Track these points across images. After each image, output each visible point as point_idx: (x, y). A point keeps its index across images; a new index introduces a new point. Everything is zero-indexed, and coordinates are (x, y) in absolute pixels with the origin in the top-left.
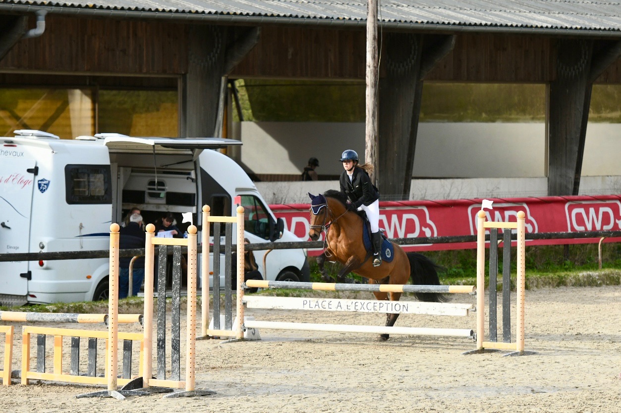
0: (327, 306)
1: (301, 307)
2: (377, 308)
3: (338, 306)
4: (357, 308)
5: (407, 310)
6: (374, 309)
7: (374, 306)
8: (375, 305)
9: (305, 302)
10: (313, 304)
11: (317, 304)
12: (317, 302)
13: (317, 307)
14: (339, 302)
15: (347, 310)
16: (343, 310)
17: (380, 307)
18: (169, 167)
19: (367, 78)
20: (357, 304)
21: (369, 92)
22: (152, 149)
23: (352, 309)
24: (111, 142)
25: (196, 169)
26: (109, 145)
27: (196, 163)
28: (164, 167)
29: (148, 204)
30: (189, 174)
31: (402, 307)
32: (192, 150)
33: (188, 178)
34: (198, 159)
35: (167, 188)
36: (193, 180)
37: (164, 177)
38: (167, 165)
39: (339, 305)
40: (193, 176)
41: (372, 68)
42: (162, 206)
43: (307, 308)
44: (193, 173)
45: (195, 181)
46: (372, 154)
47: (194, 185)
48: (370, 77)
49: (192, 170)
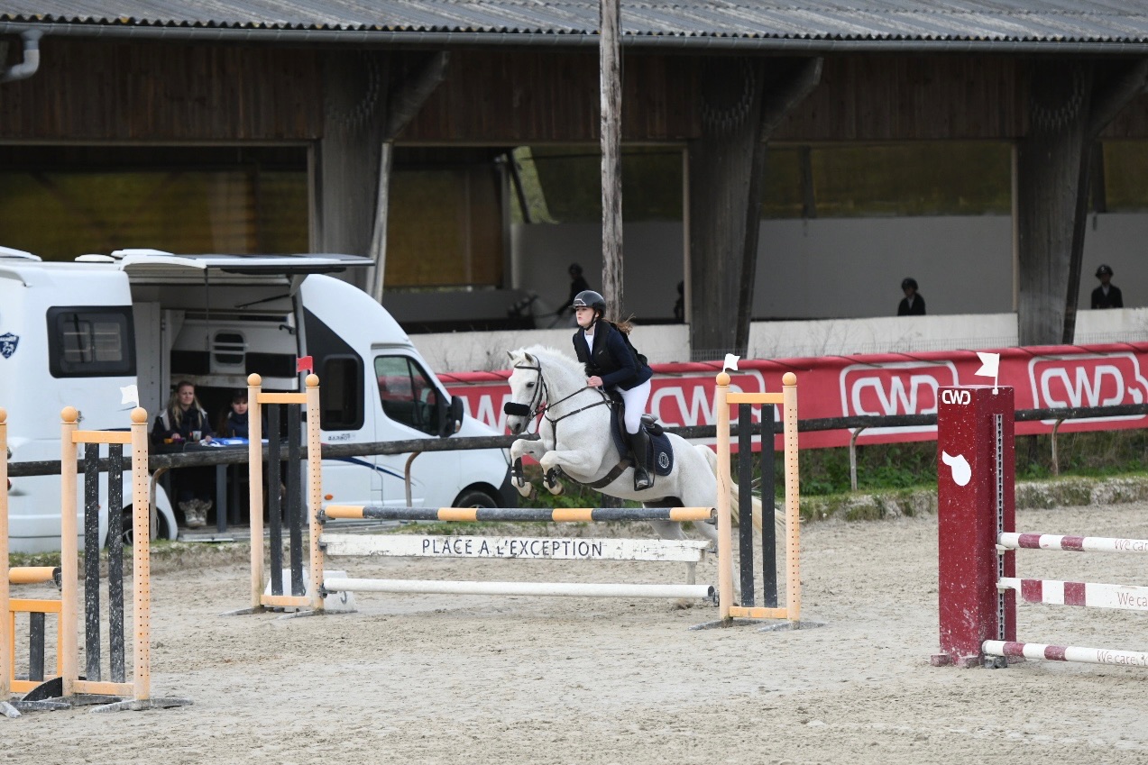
0: (463, 550)
1: (419, 553)
2: (549, 551)
3: (482, 548)
4: (514, 551)
5: (600, 553)
6: (544, 553)
7: (544, 548)
8: (546, 545)
9: (426, 543)
10: (439, 547)
11: (446, 546)
12: (447, 541)
13: (447, 551)
14: (484, 542)
15: (497, 555)
16: (490, 555)
17: (554, 549)
18: (249, 308)
19: (602, 140)
20: (514, 544)
21: (607, 165)
22: (203, 275)
23: (507, 553)
24: (132, 265)
25: (295, 311)
26: (130, 270)
27: (296, 300)
28: (241, 308)
29: (216, 374)
30: (284, 319)
31: (591, 548)
32: (288, 277)
33: (281, 328)
34: (299, 293)
35: (247, 345)
36: (290, 330)
37: (241, 326)
38: (246, 305)
39: (484, 547)
40: (291, 322)
41: (610, 121)
42: (239, 378)
43: (429, 552)
44: (290, 317)
45: (294, 331)
46: (613, 277)
47: (293, 338)
48: (606, 138)
49: (289, 312)
